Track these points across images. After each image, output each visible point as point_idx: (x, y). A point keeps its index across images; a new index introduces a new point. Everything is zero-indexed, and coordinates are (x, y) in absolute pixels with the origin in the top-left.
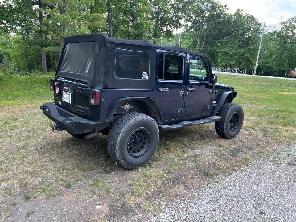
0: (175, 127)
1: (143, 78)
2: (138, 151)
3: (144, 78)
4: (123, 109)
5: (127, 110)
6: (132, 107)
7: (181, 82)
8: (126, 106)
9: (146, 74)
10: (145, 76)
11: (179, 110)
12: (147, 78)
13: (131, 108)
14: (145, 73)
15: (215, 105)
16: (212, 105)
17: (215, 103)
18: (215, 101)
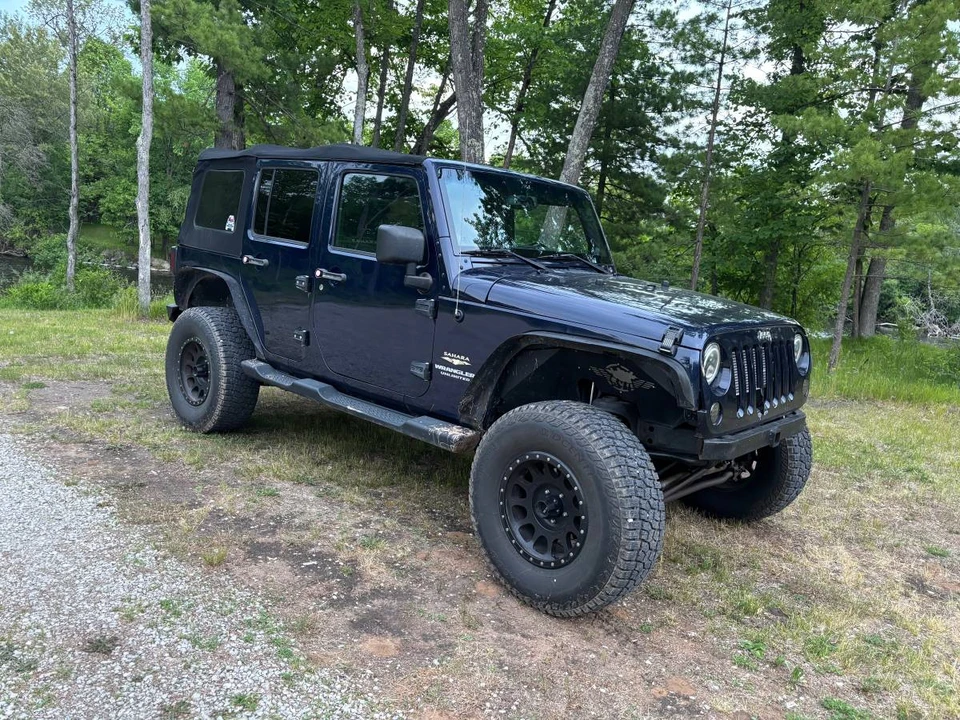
1: (226, 228)
3: (228, 230)
7: (305, 246)
9: (233, 221)
10: (231, 223)
12: (233, 229)
14: (232, 217)
15: (462, 373)
16: (440, 367)
17: (462, 363)
18: (463, 358)
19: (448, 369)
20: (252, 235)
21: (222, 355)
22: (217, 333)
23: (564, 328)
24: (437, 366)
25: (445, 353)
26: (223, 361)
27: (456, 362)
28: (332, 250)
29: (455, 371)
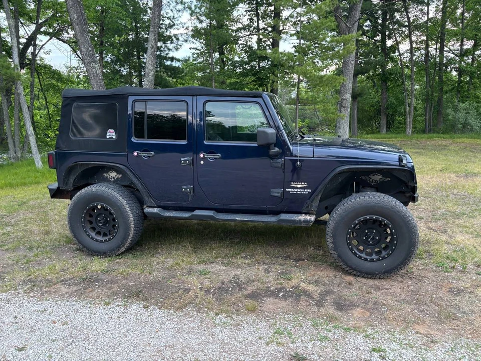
0: (172, 215)
1: (108, 137)
2: (99, 233)
3: (110, 138)
4: (107, 177)
5: (112, 180)
6: (120, 176)
7: (184, 142)
8: (110, 174)
9: (113, 132)
10: (111, 134)
11: (187, 188)
12: (114, 137)
13: (118, 178)
14: (112, 130)
15: (303, 190)
16: (289, 190)
17: (303, 186)
18: (303, 183)
19: (295, 190)
20: (134, 140)
21: (128, 209)
22: (121, 198)
23: (357, 163)
24: (287, 190)
25: (292, 183)
26: (130, 212)
27: (299, 186)
28: (206, 142)
29: (299, 190)
